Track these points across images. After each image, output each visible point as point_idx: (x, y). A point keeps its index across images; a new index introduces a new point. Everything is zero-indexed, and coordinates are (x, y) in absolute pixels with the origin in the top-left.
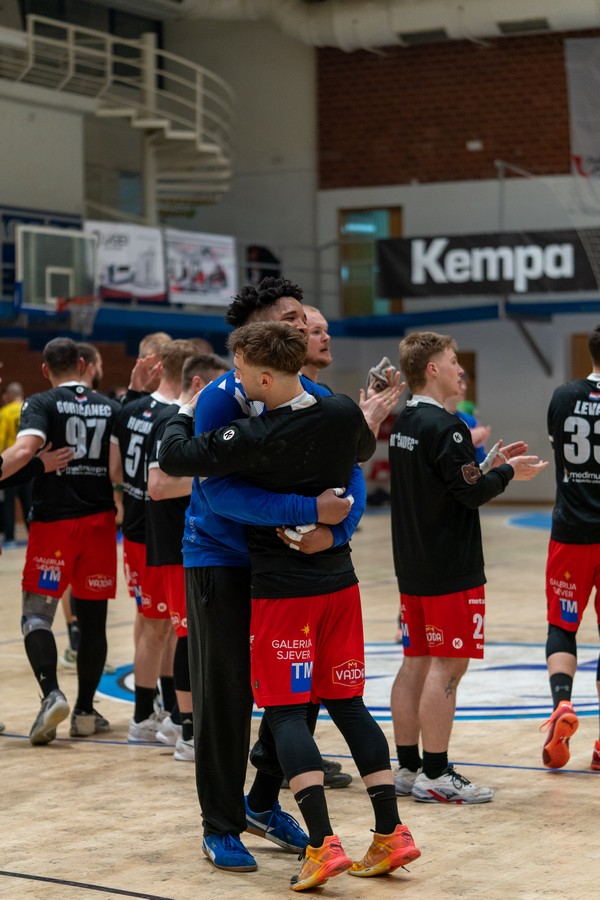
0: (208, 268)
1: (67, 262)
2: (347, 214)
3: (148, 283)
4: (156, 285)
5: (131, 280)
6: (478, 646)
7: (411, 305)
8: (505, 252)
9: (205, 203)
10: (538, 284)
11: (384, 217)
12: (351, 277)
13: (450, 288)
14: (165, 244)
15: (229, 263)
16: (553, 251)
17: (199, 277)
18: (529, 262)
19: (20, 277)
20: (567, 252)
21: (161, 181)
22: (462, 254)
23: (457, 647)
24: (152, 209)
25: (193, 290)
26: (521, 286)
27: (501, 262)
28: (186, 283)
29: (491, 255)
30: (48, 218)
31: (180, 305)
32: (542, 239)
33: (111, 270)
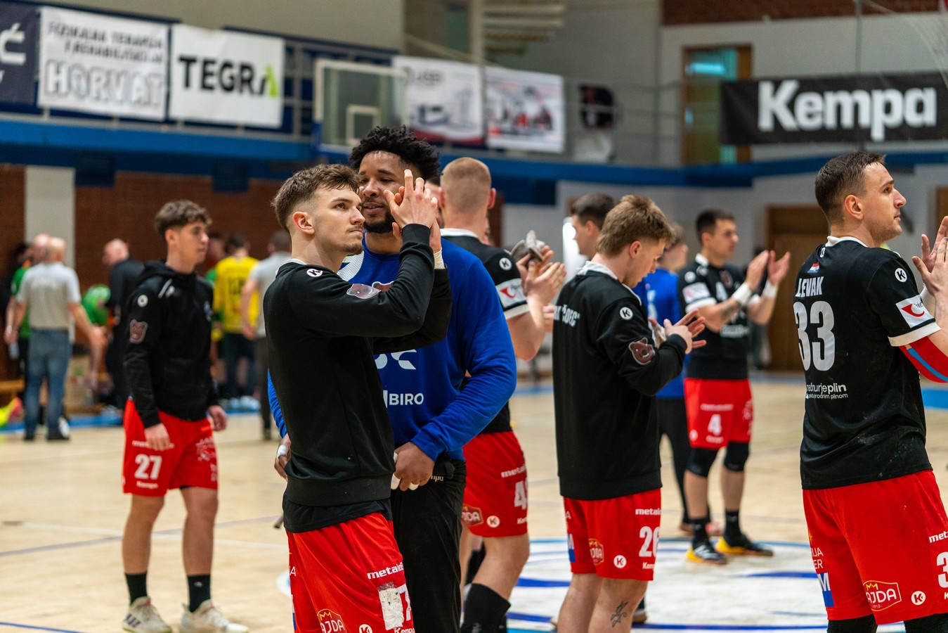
0: (532, 109)
1: (371, 100)
2: (693, 53)
3: (464, 125)
4: (472, 127)
5: (445, 121)
6: (645, 566)
7: (760, 153)
8: (861, 97)
9: (535, 39)
10: (897, 133)
11: (732, 57)
12: (695, 122)
13: (801, 136)
14: (485, 83)
15: (556, 106)
16: (914, 95)
17: (522, 119)
18: (888, 108)
19: (319, 115)
20: (929, 97)
21: (490, 15)
22: (814, 98)
23: (620, 566)
24: (478, 45)
25: (514, 133)
26: (878, 134)
27: (856, 108)
28: (507, 126)
29: (846, 99)
30: (353, 53)
31: (501, 150)
32: (902, 83)
33: (422, 110)
